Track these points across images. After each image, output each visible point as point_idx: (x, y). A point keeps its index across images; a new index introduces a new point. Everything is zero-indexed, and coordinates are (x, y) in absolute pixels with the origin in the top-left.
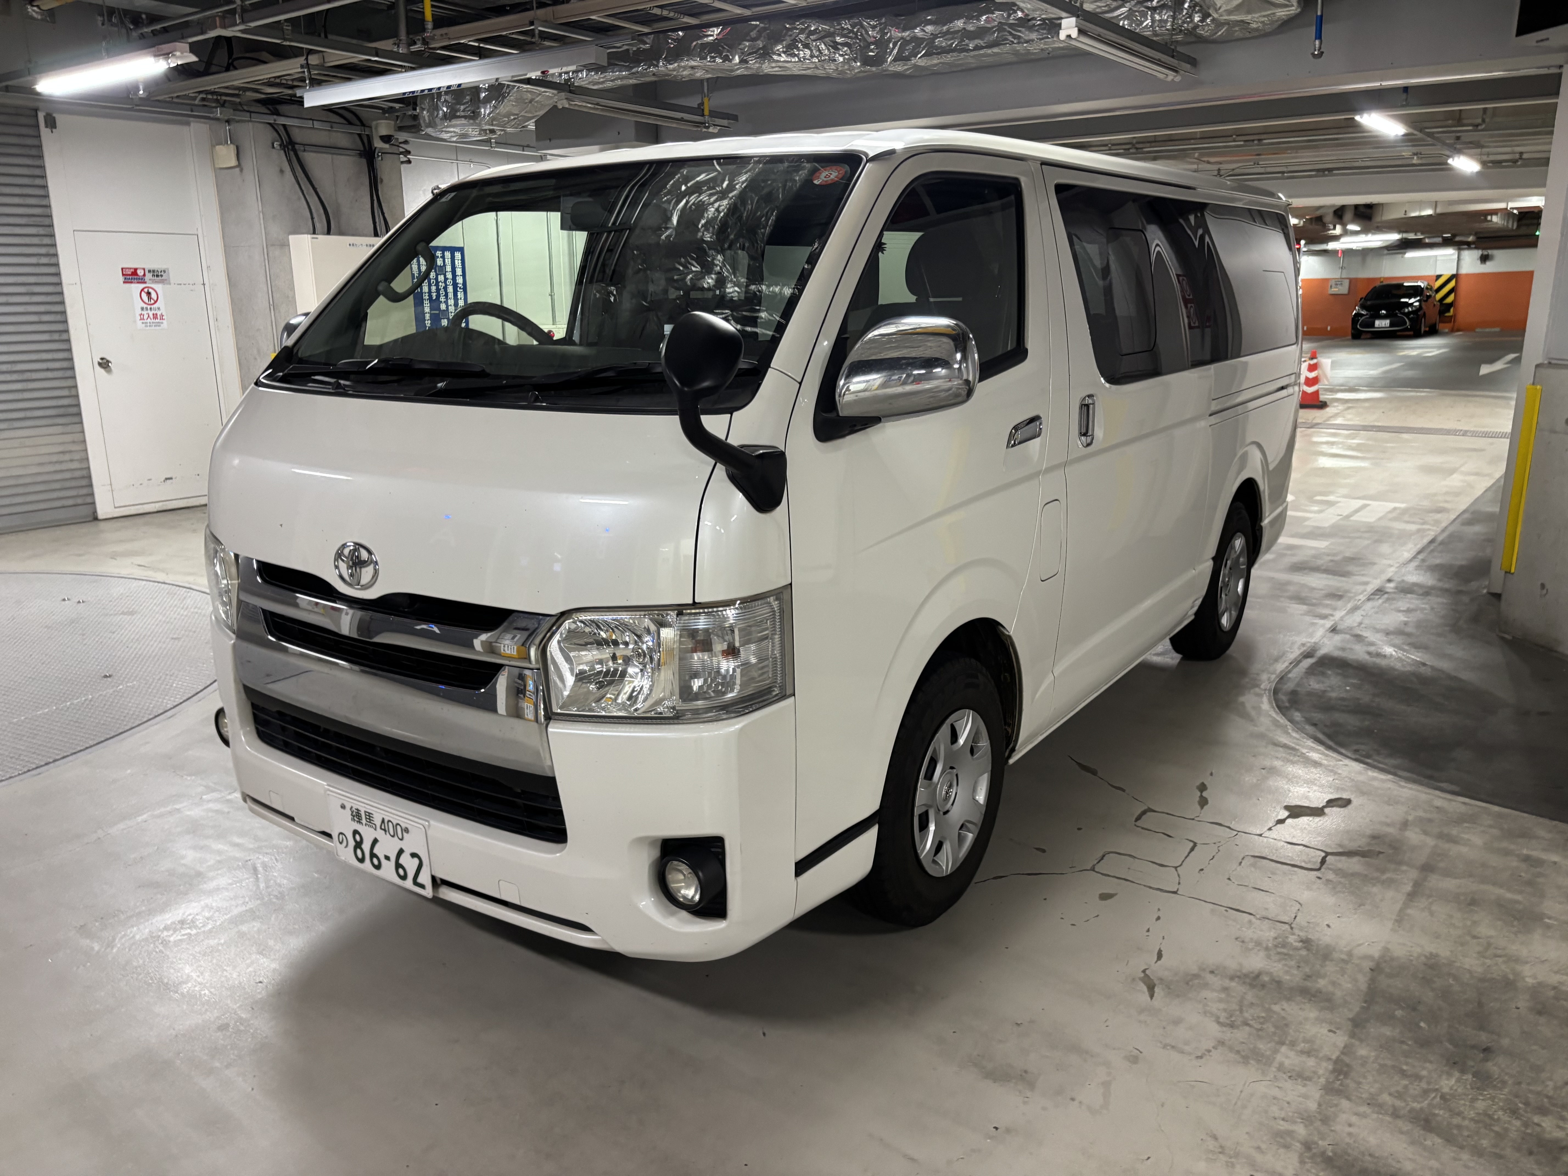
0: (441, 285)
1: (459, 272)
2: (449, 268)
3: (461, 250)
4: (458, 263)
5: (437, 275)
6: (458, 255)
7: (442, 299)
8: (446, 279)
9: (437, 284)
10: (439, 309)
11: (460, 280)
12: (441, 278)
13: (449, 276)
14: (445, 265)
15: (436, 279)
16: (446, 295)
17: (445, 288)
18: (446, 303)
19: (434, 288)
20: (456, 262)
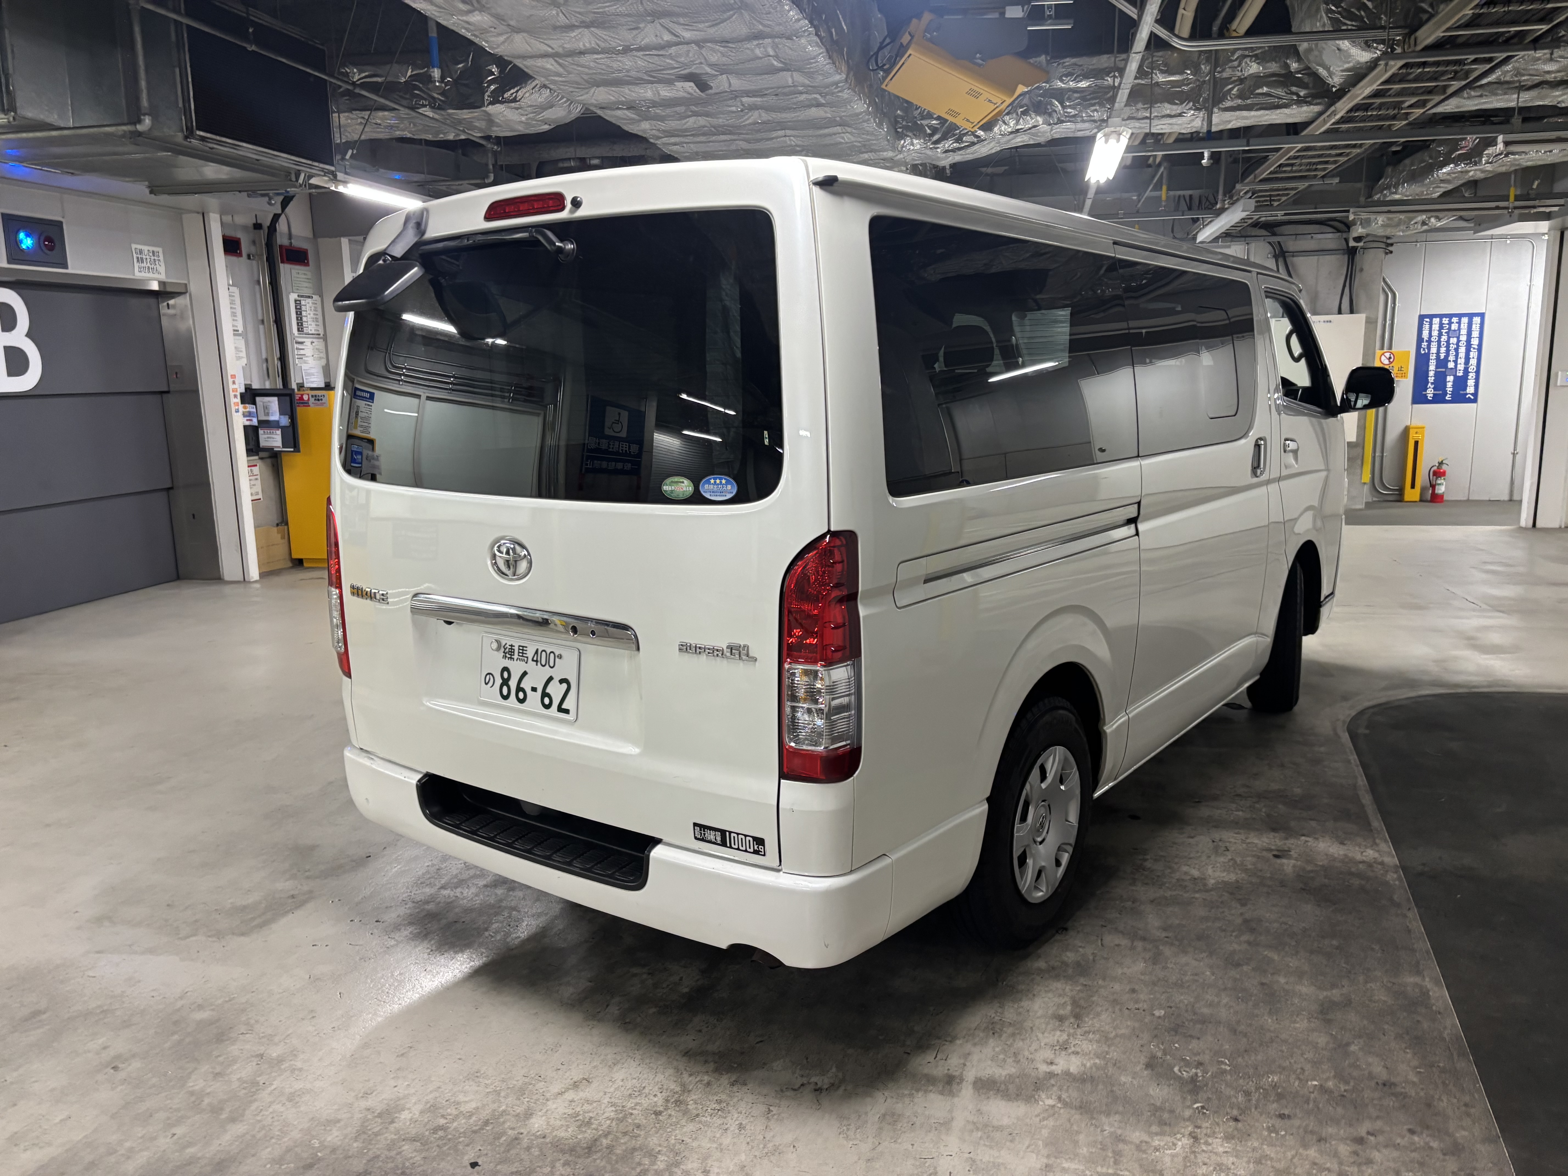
0: (1452, 347)
1: (1475, 334)
2: (1464, 331)
3: (1482, 315)
4: (1476, 328)
5: (1449, 338)
6: (1477, 320)
7: (1452, 358)
8: (1459, 341)
9: (1448, 347)
10: (1446, 367)
11: (1475, 342)
12: (1453, 340)
13: (1463, 338)
14: (1459, 329)
15: (1448, 342)
16: (1457, 356)
17: (1457, 350)
18: (1456, 362)
19: (1443, 350)
20: (1474, 326)
